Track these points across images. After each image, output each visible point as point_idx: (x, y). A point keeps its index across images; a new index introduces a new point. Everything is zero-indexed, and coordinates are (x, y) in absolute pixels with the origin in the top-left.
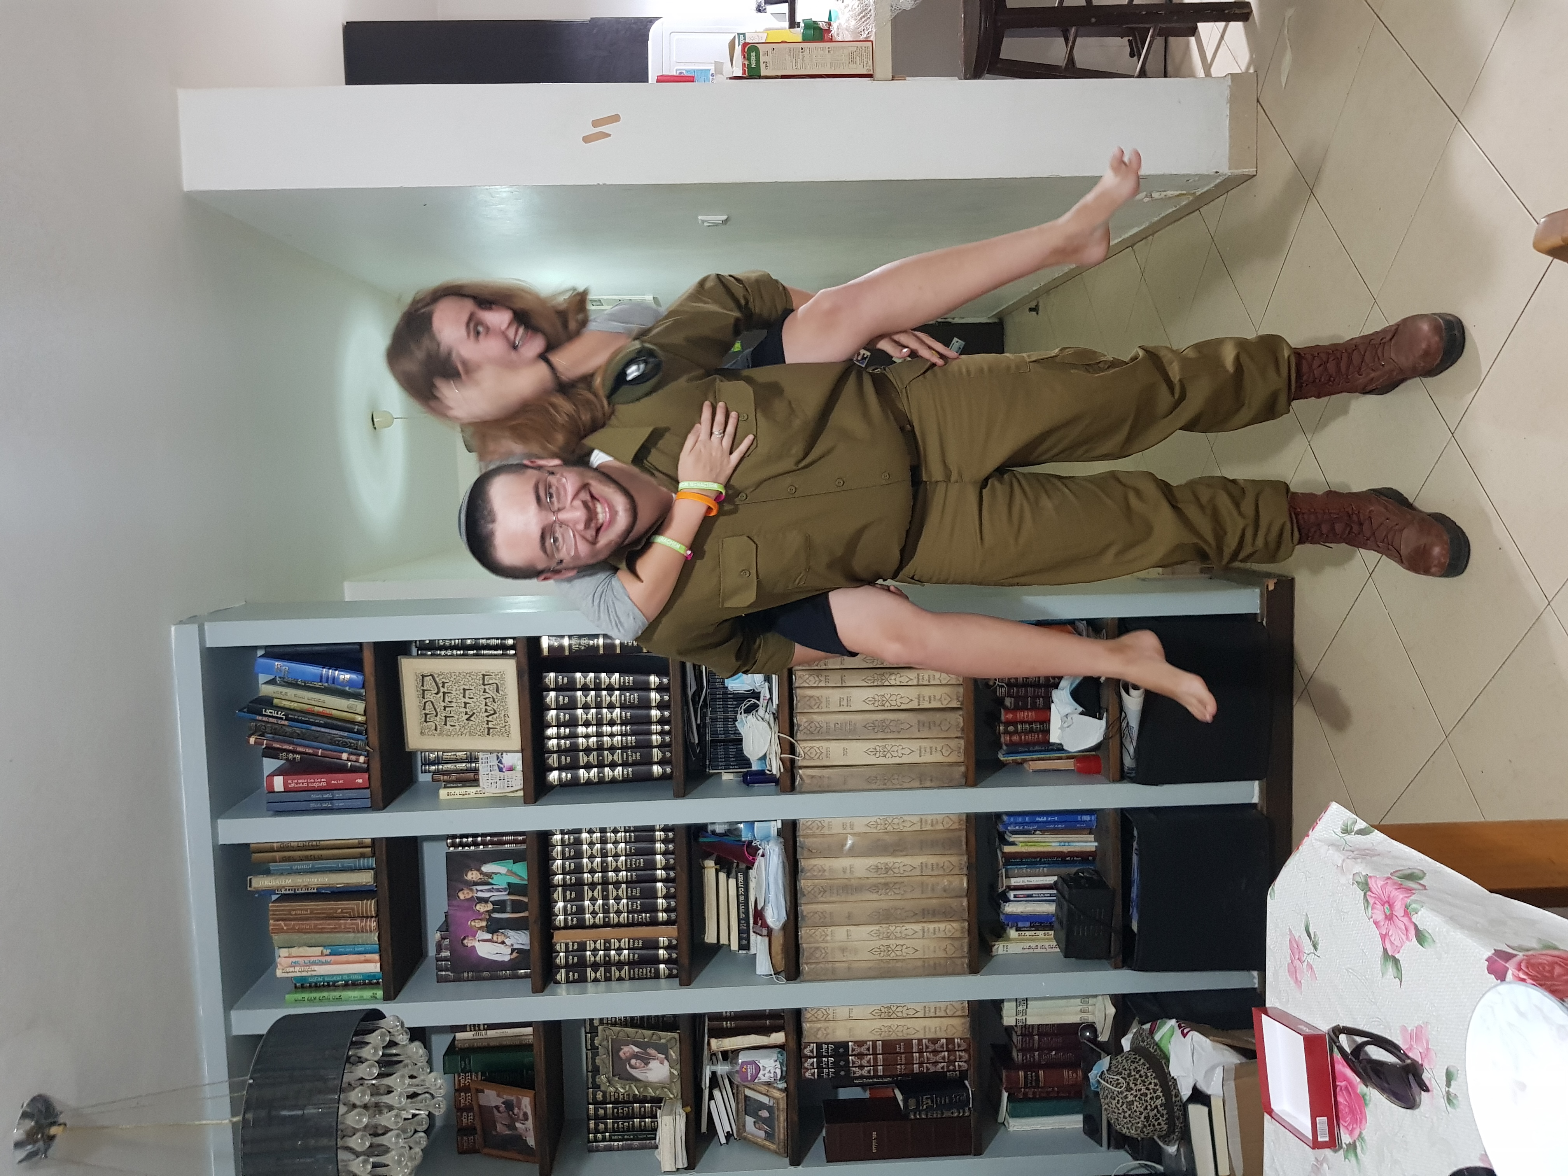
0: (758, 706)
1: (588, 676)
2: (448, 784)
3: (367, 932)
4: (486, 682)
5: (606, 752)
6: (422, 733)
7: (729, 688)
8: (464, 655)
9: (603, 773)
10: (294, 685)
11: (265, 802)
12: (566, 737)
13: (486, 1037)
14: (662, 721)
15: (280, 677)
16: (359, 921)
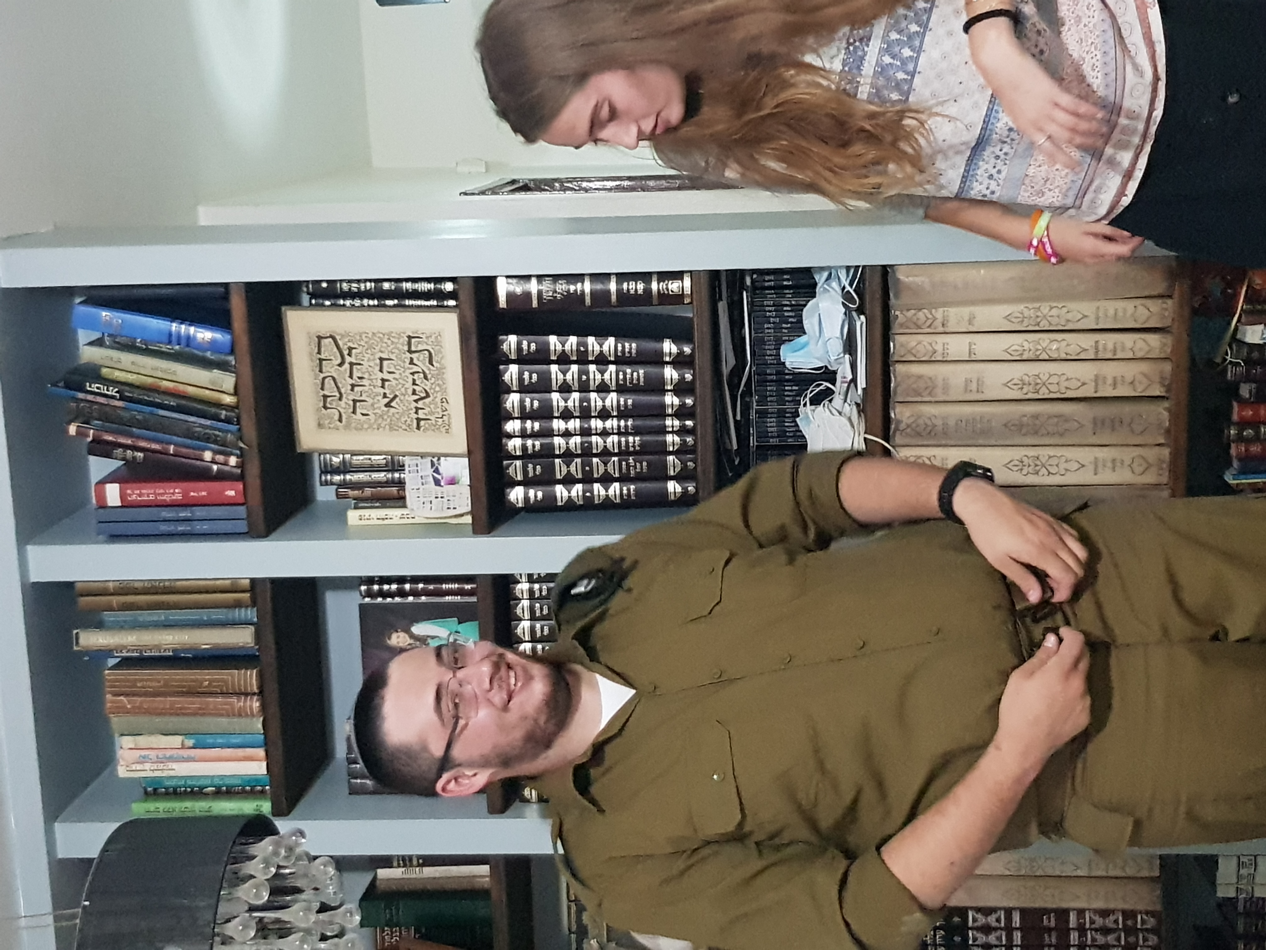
0: (833, 392)
1: (567, 340)
2: (360, 503)
3: (247, 715)
4: (413, 349)
5: (595, 460)
6: (320, 425)
7: (788, 365)
8: (382, 307)
9: (592, 492)
10: (130, 347)
11: (94, 522)
12: (534, 435)
13: (421, 876)
14: (681, 413)
15: (109, 335)
16: (234, 700)
